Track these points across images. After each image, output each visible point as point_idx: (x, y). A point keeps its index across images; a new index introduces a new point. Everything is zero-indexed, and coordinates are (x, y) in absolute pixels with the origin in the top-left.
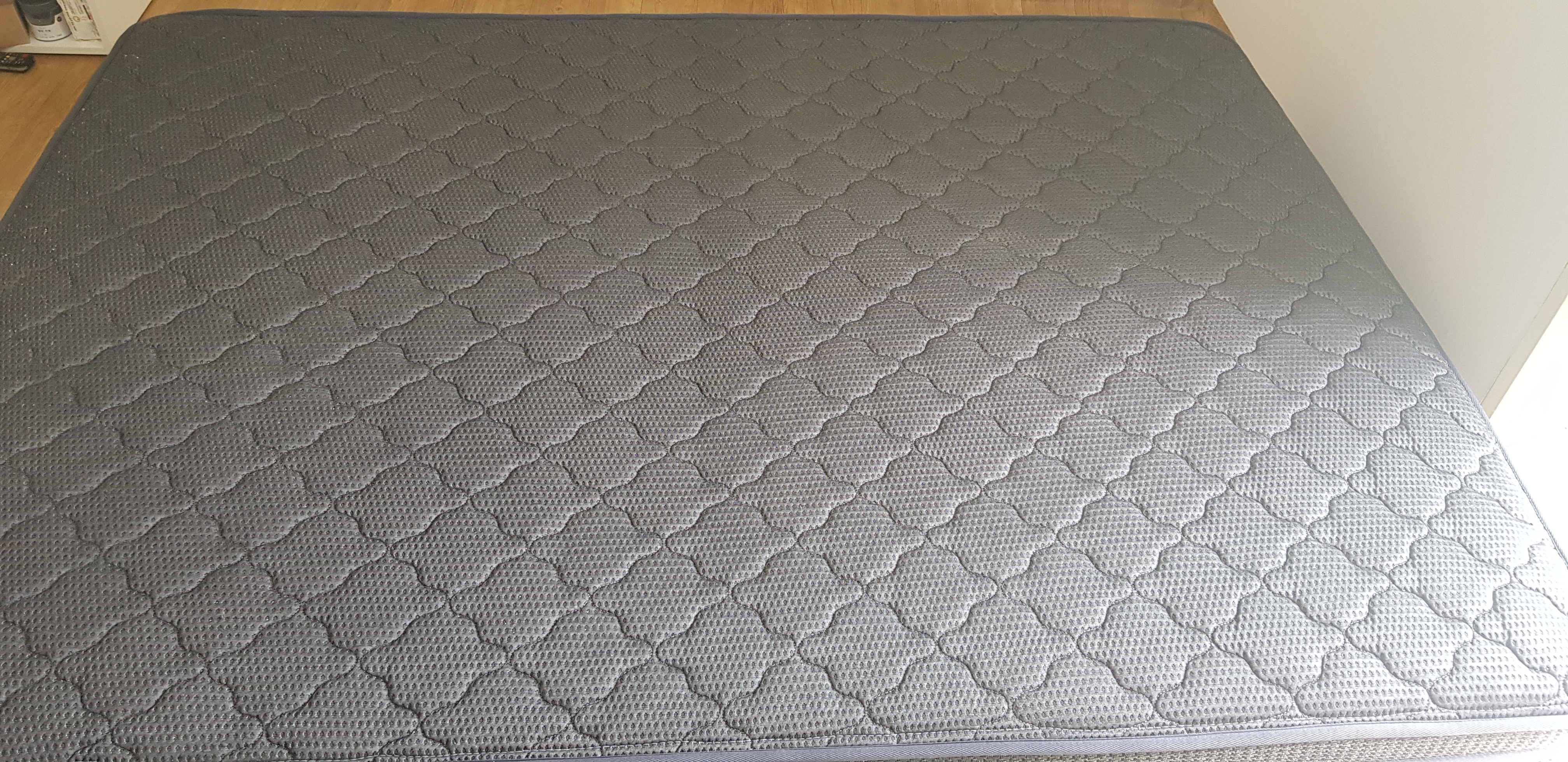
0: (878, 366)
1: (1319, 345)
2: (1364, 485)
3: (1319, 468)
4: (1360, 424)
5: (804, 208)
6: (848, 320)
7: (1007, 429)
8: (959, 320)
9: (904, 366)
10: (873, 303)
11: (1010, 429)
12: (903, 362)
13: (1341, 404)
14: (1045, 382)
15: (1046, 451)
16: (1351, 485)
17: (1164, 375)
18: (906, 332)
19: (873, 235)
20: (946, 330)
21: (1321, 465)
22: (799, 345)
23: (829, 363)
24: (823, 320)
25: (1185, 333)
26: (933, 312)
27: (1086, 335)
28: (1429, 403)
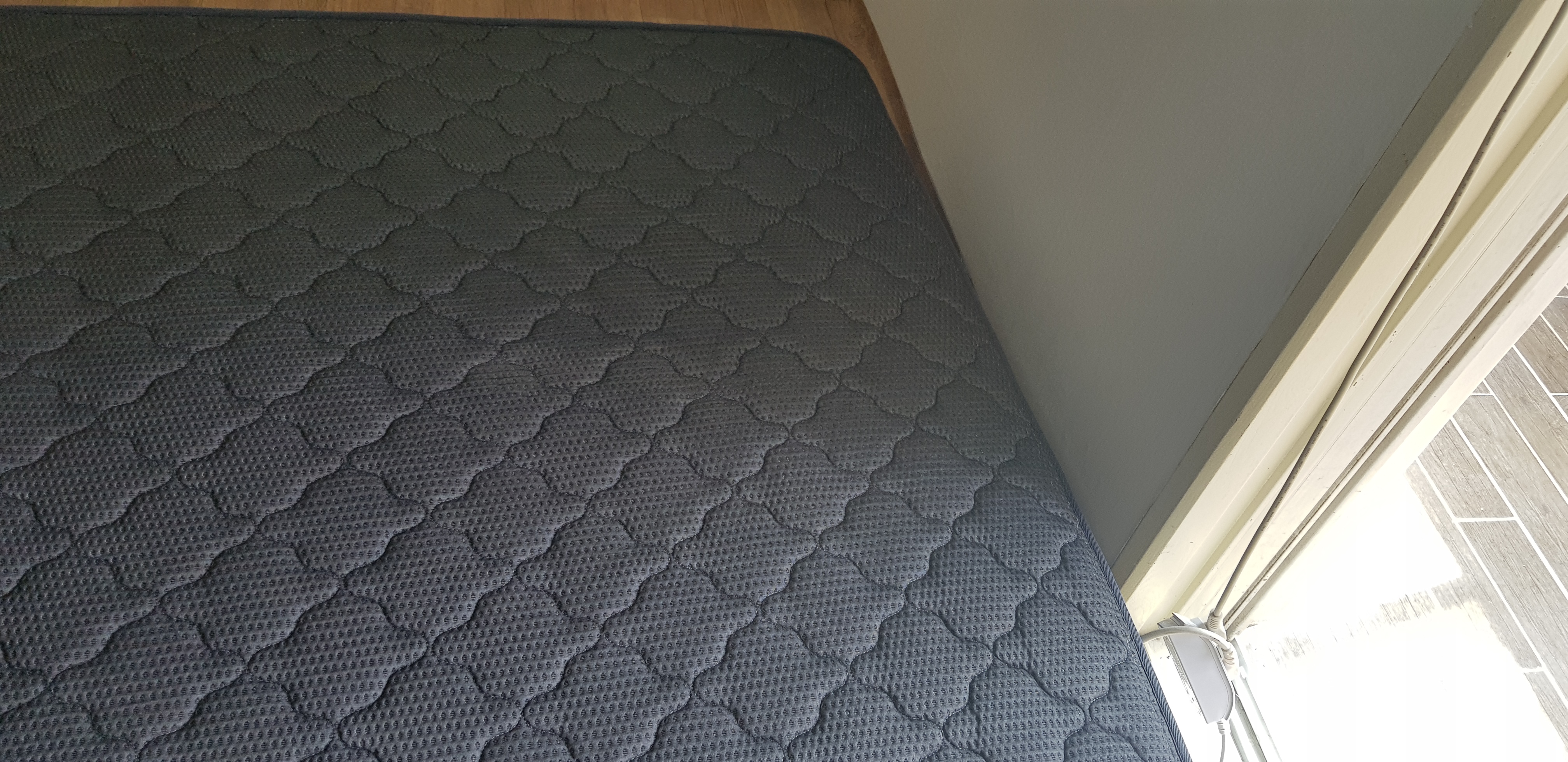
0: (304, 589)
1: (922, 508)
2: (963, 732)
3: (908, 710)
4: (965, 633)
5: (240, 319)
6: (272, 510)
7: (485, 686)
8: (444, 498)
9: (346, 585)
10: (318, 475)
11: (490, 686)
12: (345, 580)
13: (942, 602)
14: (555, 596)
15: (538, 721)
16: (946, 736)
17: (720, 572)
18: (358, 527)
19: (338, 360)
20: (421, 517)
21: (911, 706)
22: (184, 560)
23: (226, 590)
24: (234, 511)
25: (756, 500)
26: (407, 488)
27: (623, 511)
28: (1053, 591)
